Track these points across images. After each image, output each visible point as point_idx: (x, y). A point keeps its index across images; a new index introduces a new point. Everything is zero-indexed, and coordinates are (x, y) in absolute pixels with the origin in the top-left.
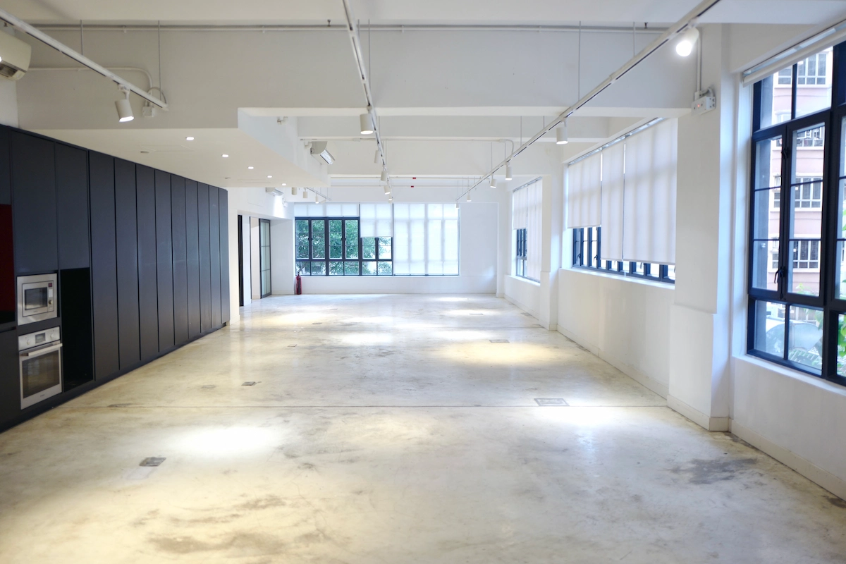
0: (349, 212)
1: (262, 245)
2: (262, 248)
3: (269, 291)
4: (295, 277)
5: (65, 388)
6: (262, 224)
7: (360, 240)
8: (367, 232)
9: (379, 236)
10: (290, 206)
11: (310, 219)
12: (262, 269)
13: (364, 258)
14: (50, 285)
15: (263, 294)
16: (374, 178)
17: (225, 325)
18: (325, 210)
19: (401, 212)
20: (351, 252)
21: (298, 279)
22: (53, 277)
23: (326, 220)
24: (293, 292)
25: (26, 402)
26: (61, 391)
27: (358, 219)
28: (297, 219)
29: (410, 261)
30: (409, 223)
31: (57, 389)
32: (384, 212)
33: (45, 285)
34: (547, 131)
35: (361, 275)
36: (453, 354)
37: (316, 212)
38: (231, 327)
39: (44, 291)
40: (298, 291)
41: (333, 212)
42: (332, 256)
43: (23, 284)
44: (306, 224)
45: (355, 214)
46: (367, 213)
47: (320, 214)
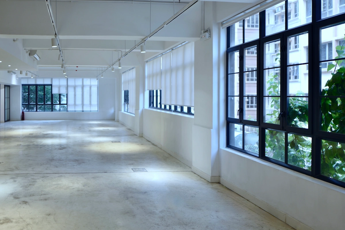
0: (47, 82)
1: (6, 97)
2: (6, 99)
3: (8, 119)
4: (21, 112)
6: (6, 87)
7: (52, 95)
8: (55, 91)
9: (61, 93)
10: (19, 80)
11: (29, 85)
12: (6, 108)
13: (54, 103)
15: (6, 120)
16: (59, 67)
18: (36, 81)
19: (71, 82)
20: (48, 100)
21: (23, 113)
23: (37, 85)
24: (20, 119)
27: (51, 85)
28: (23, 85)
29: (75, 105)
30: (75, 87)
32: (63, 82)
34: (137, 47)
35: (52, 111)
36: (95, 148)
37: (32, 82)
40: (23, 118)
41: (40, 82)
42: (39, 102)
44: (26, 88)
45: (49, 83)
46: (55, 83)
47: (33, 83)
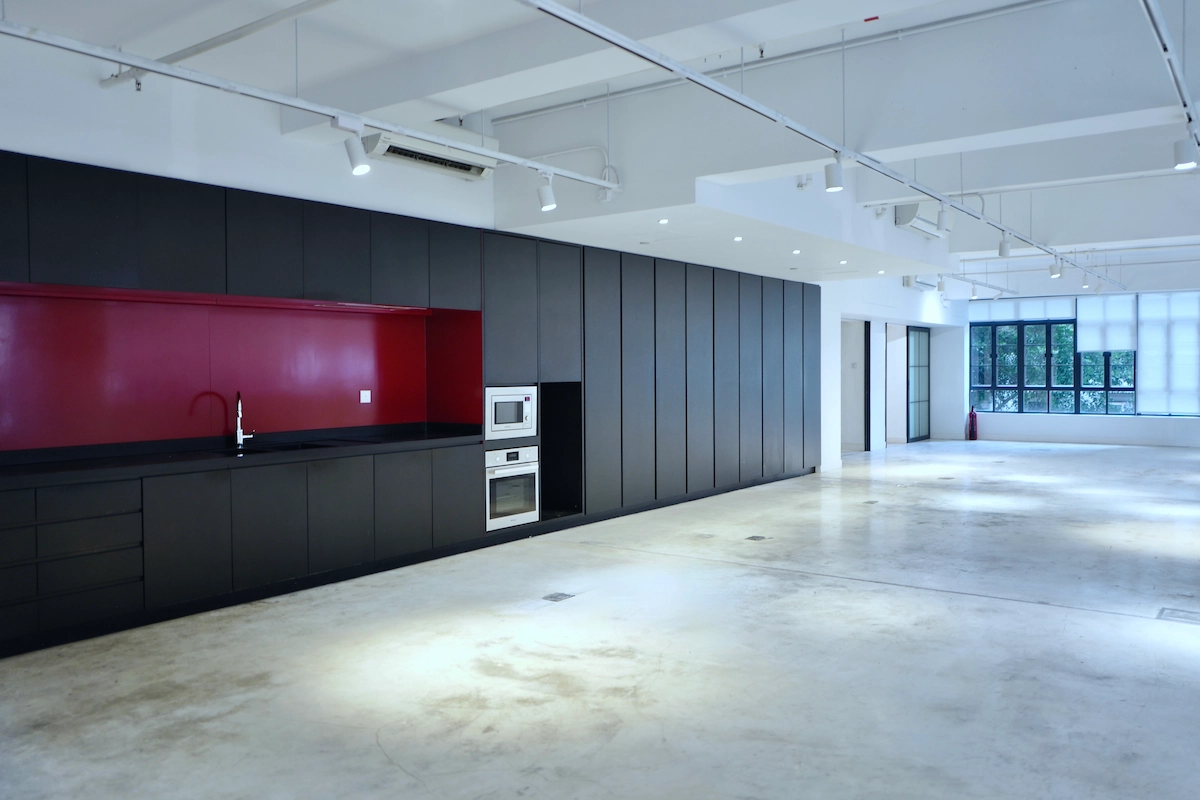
0: (1059, 311)
1: (911, 363)
2: (911, 370)
3: (924, 432)
4: (967, 411)
5: (543, 516)
6: (911, 333)
7: (1077, 356)
8: (1088, 343)
9: (1108, 349)
10: (958, 306)
11: (994, 325)
12: (911, 399)
14: (527, 399)
15: (912, 436)
17: (813, 470)
18: (1017, 309)
19: (1153, 308)
21: (972, 416)
22: (533, 391)
23: (1020, 325)
24: (964, 436)
25: (493, 524)
26: (538, 519)
27: (1074, 322)
28: (972, 325)
29: (1169, 389)
30: (1169, 327)
31: (533, 516)
32: (1119, 308)
33: (522, 399)
35: (1077, 412)
37: (1003, 313)
38: (822, 475)
39: (520, 405)
40: (972, 434)
41: (1031, 312)
42: (1028, 383)
43: (493, 395)
44: (986, 330)
45: (1068, 315)
46: (1089, 313)
47: (1010, 316)
